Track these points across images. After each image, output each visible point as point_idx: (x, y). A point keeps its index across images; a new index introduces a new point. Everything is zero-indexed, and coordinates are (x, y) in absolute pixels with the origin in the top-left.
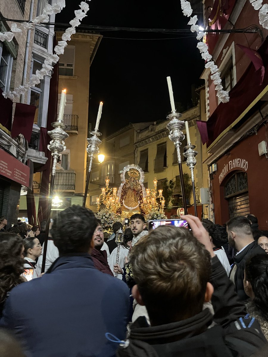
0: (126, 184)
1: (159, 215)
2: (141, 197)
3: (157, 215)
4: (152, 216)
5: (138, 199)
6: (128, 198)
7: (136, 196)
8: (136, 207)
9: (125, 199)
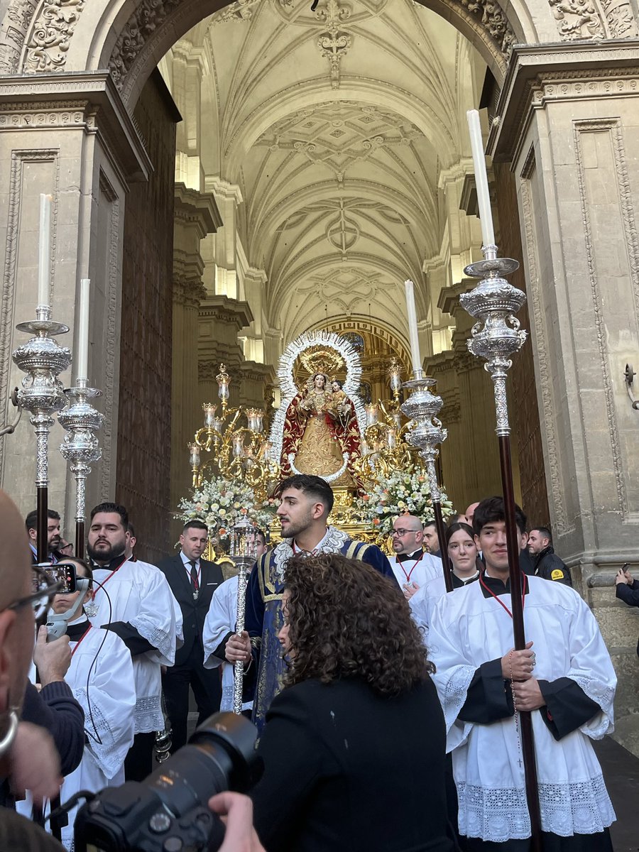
0: (298, 399)
1: (414, 487)
2: (352, 443)
3: (408, 487)
4: (389, 493)
5: (343, 450)
6: (307, 446)
7: (335, 438)
8: (337, 474)
9: (296, 450)
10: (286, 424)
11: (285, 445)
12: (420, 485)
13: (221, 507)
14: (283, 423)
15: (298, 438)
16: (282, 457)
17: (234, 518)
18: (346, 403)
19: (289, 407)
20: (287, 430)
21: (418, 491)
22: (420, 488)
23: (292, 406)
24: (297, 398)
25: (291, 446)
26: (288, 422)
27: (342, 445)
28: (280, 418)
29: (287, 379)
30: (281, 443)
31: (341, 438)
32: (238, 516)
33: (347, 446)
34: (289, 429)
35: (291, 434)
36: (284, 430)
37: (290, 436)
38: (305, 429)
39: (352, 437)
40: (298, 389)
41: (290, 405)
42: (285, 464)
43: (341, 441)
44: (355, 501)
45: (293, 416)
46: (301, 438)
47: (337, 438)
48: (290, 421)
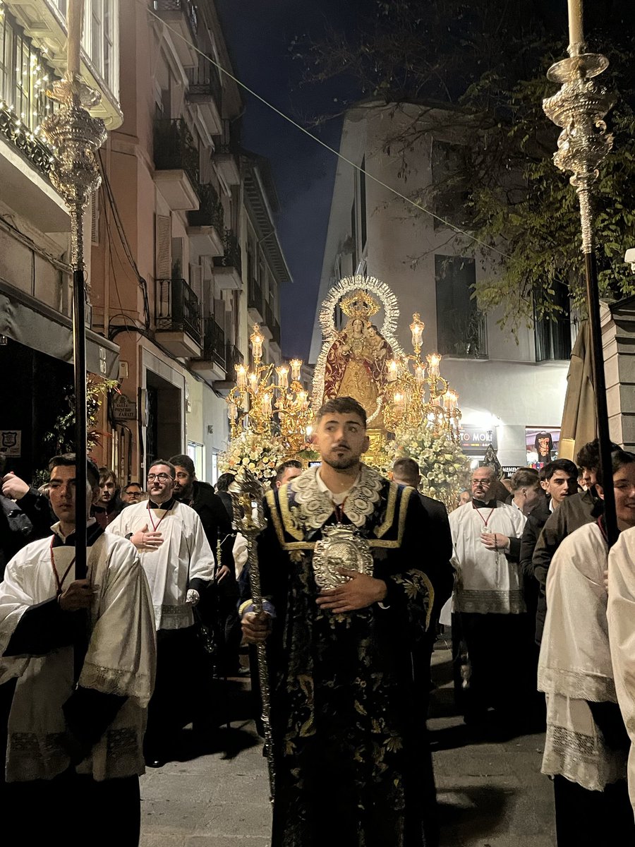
5: (379, 393)
6: (346, 390)
7: (372, 381)
9: (336, 392)
10: (327, 367)
11: (326, 388)
12: (432, 442)
13: (251, 461)
14: (325, 365)
15: (338, 381)
16: (324, 398)
17: (262, 471)
18: (381, 349)
19: (330, 351)
20: (327, 373)
21: (431, 447)
22: (432, 444)
23: (333, 351)
24: (337, 343)
25: (331, 389)
26: (329, 366)
27: (378, 387)
28: (321, 362)
29: (329, 323)
30: (323, 384)
31: (377, 381)
32: (266, 469)
33: (383, 389)
34: (329, 372)
35: (331, 377)
36: (325, 373)
37: (331, 379)
38: (344, 372)
41: (331, 349)
43: (378, 383)
45: (333, 360)
46: (341, 381)
47: (375, 381)
48: (331, 365)
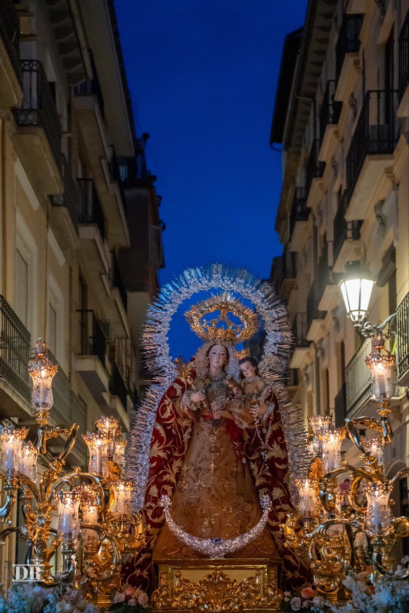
5: (257, 483)
6: (193, 475)
7: (244, 461)
8: (248, 537)
9: (174, 481)
10: (156, 432)
11: (154, 471)
15: (177, 458)
16: (148, 491)
18: (265, 401)
19: (162, 401)
20: (157, 444)
23: (168, 402)
24: (176, 386)
25: (165, 473)
26: (159, 427)
27: (255, 473)
29: (160, 349)
31: (254, 461)
33: (264, 476)
34: (161, 442)
35: (165, 450)
36: (152, 444)
37: (162, 454)
38: (190, 441)
39: (273, 460)
40: (179, 369)
41: (164, 398)
42: (153, 505)
43: (253, 466)
44: (286, 599)
45: (170, 418)
46: (183, 458)
47: (248, 460)
48: (164, 426)
